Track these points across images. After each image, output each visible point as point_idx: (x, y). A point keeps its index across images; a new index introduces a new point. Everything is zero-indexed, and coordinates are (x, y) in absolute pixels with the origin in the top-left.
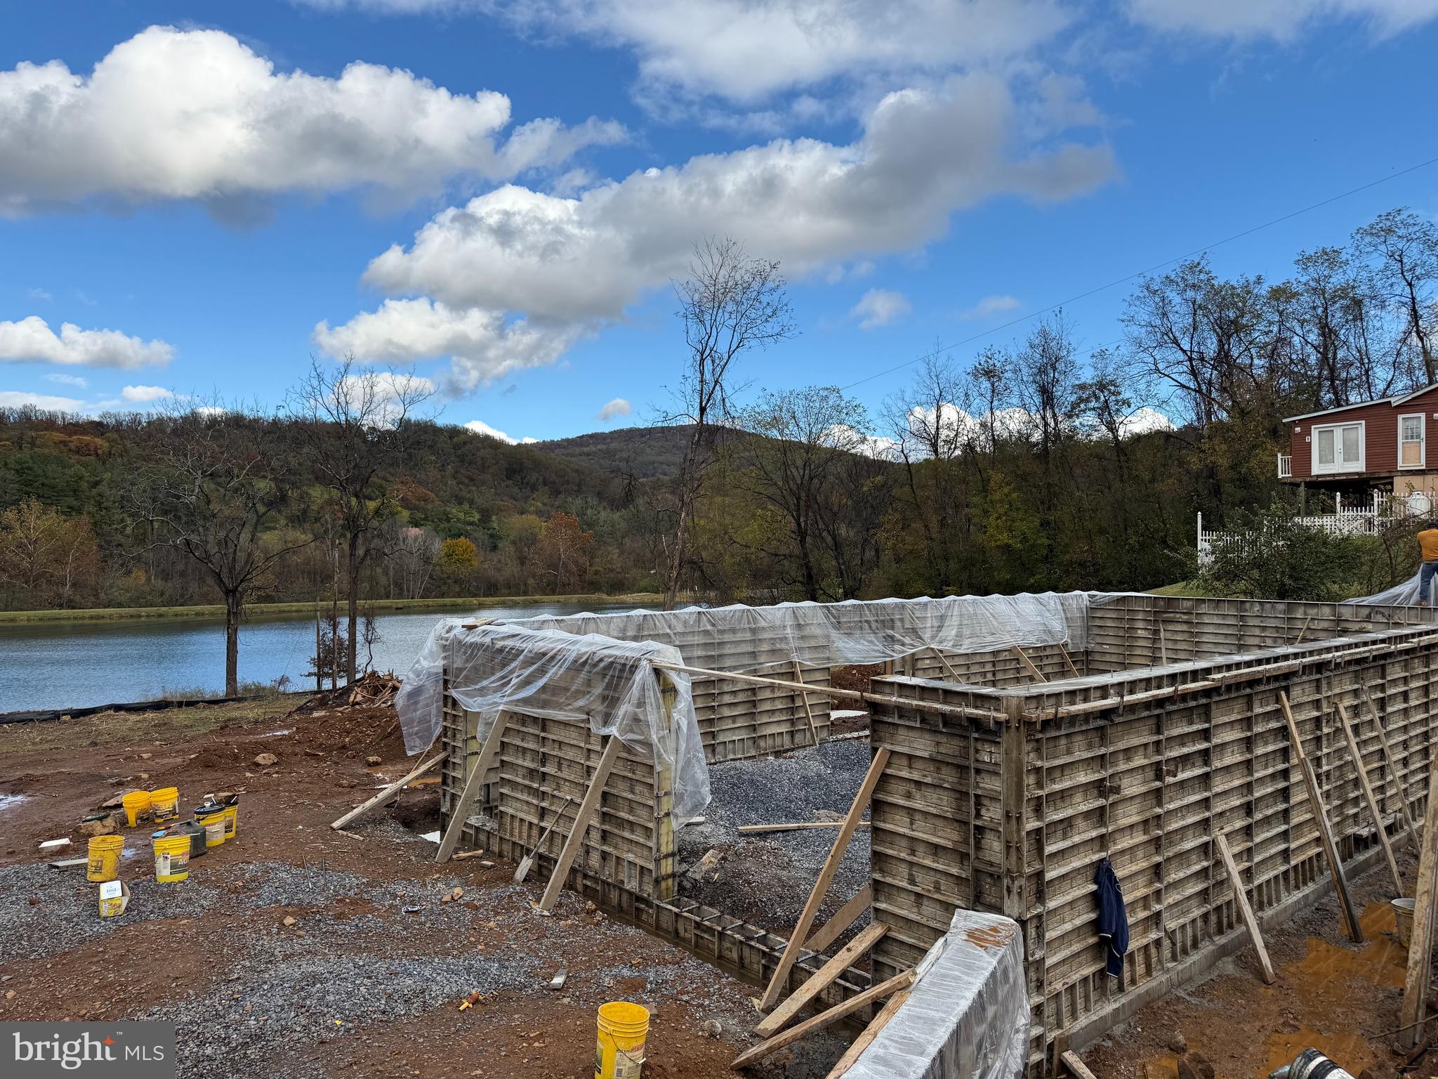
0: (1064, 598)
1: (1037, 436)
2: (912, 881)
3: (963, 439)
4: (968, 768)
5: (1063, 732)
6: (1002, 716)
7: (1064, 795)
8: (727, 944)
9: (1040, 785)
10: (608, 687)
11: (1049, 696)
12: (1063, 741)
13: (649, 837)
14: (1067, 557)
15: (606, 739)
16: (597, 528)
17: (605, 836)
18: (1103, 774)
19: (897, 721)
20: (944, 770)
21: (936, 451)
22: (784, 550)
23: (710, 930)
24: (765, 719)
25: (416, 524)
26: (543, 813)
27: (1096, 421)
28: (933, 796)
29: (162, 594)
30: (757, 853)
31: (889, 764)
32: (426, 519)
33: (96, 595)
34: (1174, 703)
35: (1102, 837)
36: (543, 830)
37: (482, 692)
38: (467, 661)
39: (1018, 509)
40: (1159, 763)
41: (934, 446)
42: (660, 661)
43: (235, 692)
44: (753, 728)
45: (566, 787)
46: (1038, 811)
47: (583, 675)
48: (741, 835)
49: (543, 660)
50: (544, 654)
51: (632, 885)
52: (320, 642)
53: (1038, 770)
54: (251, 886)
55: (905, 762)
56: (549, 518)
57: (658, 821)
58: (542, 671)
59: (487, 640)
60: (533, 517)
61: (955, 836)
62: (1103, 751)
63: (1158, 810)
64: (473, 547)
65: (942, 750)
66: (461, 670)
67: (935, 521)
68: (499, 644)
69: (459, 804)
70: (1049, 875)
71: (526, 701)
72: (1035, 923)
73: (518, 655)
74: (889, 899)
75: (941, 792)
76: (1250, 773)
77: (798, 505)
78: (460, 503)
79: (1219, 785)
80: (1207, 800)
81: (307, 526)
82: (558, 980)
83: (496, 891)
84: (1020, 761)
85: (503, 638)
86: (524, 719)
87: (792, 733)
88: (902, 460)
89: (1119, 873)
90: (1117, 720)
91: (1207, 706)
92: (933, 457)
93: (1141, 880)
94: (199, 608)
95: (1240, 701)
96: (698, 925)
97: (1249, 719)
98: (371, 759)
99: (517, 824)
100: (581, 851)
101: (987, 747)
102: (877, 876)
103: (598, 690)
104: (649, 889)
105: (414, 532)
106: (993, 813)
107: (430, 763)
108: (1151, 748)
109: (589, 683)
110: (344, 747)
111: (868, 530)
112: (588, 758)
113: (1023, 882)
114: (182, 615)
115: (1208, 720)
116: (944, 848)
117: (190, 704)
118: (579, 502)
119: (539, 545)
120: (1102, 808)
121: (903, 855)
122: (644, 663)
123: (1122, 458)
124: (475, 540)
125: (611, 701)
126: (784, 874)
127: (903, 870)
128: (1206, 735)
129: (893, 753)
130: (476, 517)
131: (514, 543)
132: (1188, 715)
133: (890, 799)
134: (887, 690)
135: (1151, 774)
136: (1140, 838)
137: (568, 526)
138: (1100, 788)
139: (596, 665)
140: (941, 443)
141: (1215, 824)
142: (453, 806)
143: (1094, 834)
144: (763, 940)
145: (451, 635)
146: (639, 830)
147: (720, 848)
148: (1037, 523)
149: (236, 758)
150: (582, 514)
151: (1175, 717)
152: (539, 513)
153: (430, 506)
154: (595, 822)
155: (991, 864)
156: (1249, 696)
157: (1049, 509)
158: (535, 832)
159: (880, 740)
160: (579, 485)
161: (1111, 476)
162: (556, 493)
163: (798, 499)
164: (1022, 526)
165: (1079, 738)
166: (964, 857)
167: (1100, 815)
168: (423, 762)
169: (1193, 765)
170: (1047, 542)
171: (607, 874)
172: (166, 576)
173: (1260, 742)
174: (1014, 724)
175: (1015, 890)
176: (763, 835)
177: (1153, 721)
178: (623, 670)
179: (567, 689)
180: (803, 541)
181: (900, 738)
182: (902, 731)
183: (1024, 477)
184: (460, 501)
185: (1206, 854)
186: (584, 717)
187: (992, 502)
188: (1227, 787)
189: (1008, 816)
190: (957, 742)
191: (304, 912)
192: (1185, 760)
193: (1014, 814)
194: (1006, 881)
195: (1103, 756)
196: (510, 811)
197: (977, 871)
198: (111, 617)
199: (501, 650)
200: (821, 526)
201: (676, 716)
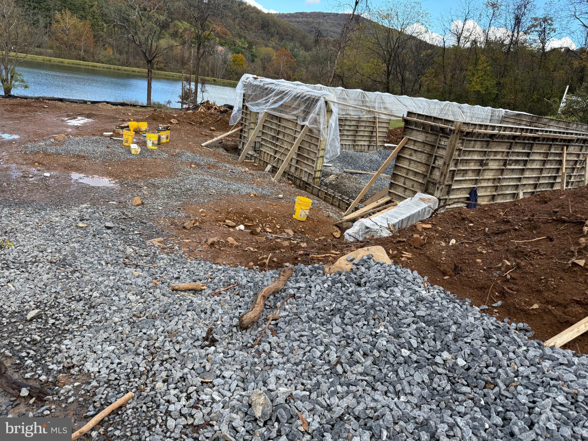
0: (494, 111)
1: (507, 42)
2: (404, 184)
3: (472, 38)
4: (435, 146)
5: (473, 139)
6: (453, 128)
7: (467, 161)
8: (335, 200)
9: (459, 155)
10: (306, 108)
11: (472, 124)
12: (473, 143)
13: (313, 163)
14: (503, 100)
15: (303, 126)
16: (298, 58)
17: (297, 162)
18: (484, 158)
19: (414, 128)
20: (427, 147)
21: (459, 41)
22: (378, 79)
23: (330, 195)
24: (360, 138)
25: (222, 45)
26: (276, 152)
27: (537, 38)
28: (420, 155)
29: (119, 61)
30: (349, 178)
31: (406, 143)
32: (225, 43)
33: (93, 57)
34: (519, 139)
35: (477, 180)
36: (275, 158)
37: (257, 105)
38: (253, 92)
39: (488, 75)
40: (506, 160)
41: (459, 39)
42: (327, 98)
43: (150, 104)
44: (354, 141)
45: (285, 144)
46: (456, 165)
47: (297, 102)
48: (344, 172)
49: (282, 94)
50: (283, 92)
51: (305, 179)
52: (183, 89)
53: (460, 150)
54: (178, 155)
55: (413, 143)
56: (277, 50)
57: (318, 158)
58: (282, 98)
59: (262, 84)
60: (270, 49)
61: (424, 170)
62: (486, 150)
63: (501, 177)
64: (244, 59)
65: (428, 139)
66: (250, 95)
67: (449, 75)
68: (266, 86)
69: (245, 147)
70: (453, 187)
71: (274, 109)
72: (444, 201)
73: (273, 91)
74: (395, 189)
75: (423, 154)
76: (541, 173)
77: (390, 59)
78: (240, 38)
79: (527, 174)
80: (520, 178)
81: (177, 39)
82: (281, 196)
83: (259, 172)
84: (455, 145)
85: (268, 84)
86: (273, 117)
87: (369, 146)
88: (442, 45)
89: (479, 194)
90: (495, 140)
91: (532, 144)
92: (456, 45)
93: (486, 199)
94: (134, 69)
95: (547, 146)
96: (326, 193)
97: (548, 153)
98: (212, 128)
99: (266, 155)
100: (289, 166)
101: (444, 139)
102: (393, 181)
103: (302, 108)
104: (311, 181)
105: (220, 48)
106: (440, 162)
107: (236, 130)
108: (505, 154)
109: (299, 105)
110: (201, 123)
111: (418, 75)
112: (295, 134)
113: (444, 186)
114: (127, 71)
115: (531, 150)
116: (419, 173)
117: (134, 106)
118: (292, 44)
119: (272, 62)
120: (480, 170)
121: (403, 175)
122: (322, 98)
123: (543, 58)
124: (245, 56)
125: (307, 113)
126: (358, 186)
127: (402, 180)
128: (528, 154)
129: (409, 139)
130: (246, 45)
131: (261, 60)
132: (524, 145)
133: (404, 156)
134: (413, 116)
135: (502, 164)
136: (490, 184)
137: (286, 55)
138: (481, 162)
139: (303, 98)
140: (462, 38)
141: (521, 188)
142: (243, 146)
143: (474, 178)
144: (348, 200)
145: (248, 81)
146: (310, 161)
147: (337, 175)
148: (495, 82)
149: (164, 119)
150: (292, 51)
151: (518, 145)
152: (273, 47)
153: (227, 37)
154: (295, 157)
155: (434, 179)
156: (551, 145)
157: (502, 77)
158: (272, 159)
159: (405, 135)
160: (292, 37)
161: (535, 65)
162: (282, 39)
163: (391, 56)
164: (487, 83)
165: (479, 143)
166: (425, 176)
167: (478, 172)
168: (234, 129)
169: (519, 165)
170: (496, 92)
171: (297, 175)
172: (121, 53)
173: (549, 164)
174: (456, 132)
175: (440, 188)
176: (352, 173)
177: (509, 144)
178: (313, 101)
179: (290, 107)
180: (388, 76)
181: (413, 134)
182: (415, 132)
183: (495, 60)
184: (240, 37)
185: (514, 197)
186: (296, 118)
187: (477, 70)
188: (530, 176)
189: (445, 164)
190: (434, 137)
191: (198, 165)
192: (517, 162)
193: (447, 163)
194: (437, 185)
195: (486, 152)
196: (264, 150)
197: (428, 181)
198: (100, 67)
199: (266, 89)
200: (398, 70)
201: (331, 121)
